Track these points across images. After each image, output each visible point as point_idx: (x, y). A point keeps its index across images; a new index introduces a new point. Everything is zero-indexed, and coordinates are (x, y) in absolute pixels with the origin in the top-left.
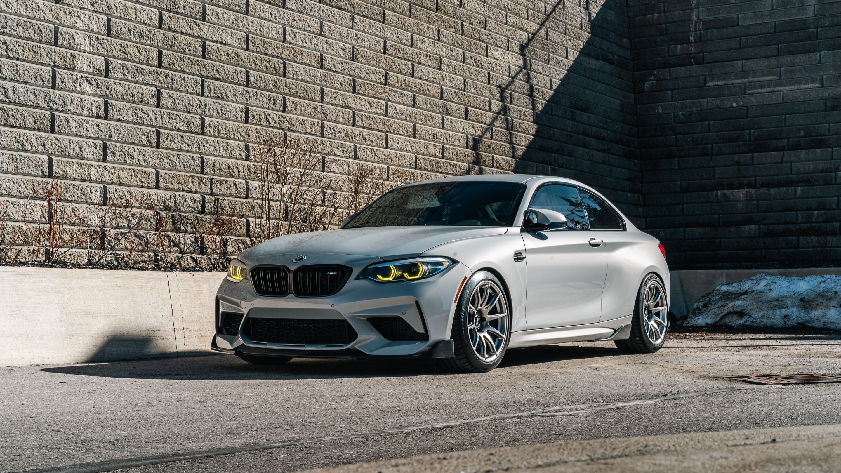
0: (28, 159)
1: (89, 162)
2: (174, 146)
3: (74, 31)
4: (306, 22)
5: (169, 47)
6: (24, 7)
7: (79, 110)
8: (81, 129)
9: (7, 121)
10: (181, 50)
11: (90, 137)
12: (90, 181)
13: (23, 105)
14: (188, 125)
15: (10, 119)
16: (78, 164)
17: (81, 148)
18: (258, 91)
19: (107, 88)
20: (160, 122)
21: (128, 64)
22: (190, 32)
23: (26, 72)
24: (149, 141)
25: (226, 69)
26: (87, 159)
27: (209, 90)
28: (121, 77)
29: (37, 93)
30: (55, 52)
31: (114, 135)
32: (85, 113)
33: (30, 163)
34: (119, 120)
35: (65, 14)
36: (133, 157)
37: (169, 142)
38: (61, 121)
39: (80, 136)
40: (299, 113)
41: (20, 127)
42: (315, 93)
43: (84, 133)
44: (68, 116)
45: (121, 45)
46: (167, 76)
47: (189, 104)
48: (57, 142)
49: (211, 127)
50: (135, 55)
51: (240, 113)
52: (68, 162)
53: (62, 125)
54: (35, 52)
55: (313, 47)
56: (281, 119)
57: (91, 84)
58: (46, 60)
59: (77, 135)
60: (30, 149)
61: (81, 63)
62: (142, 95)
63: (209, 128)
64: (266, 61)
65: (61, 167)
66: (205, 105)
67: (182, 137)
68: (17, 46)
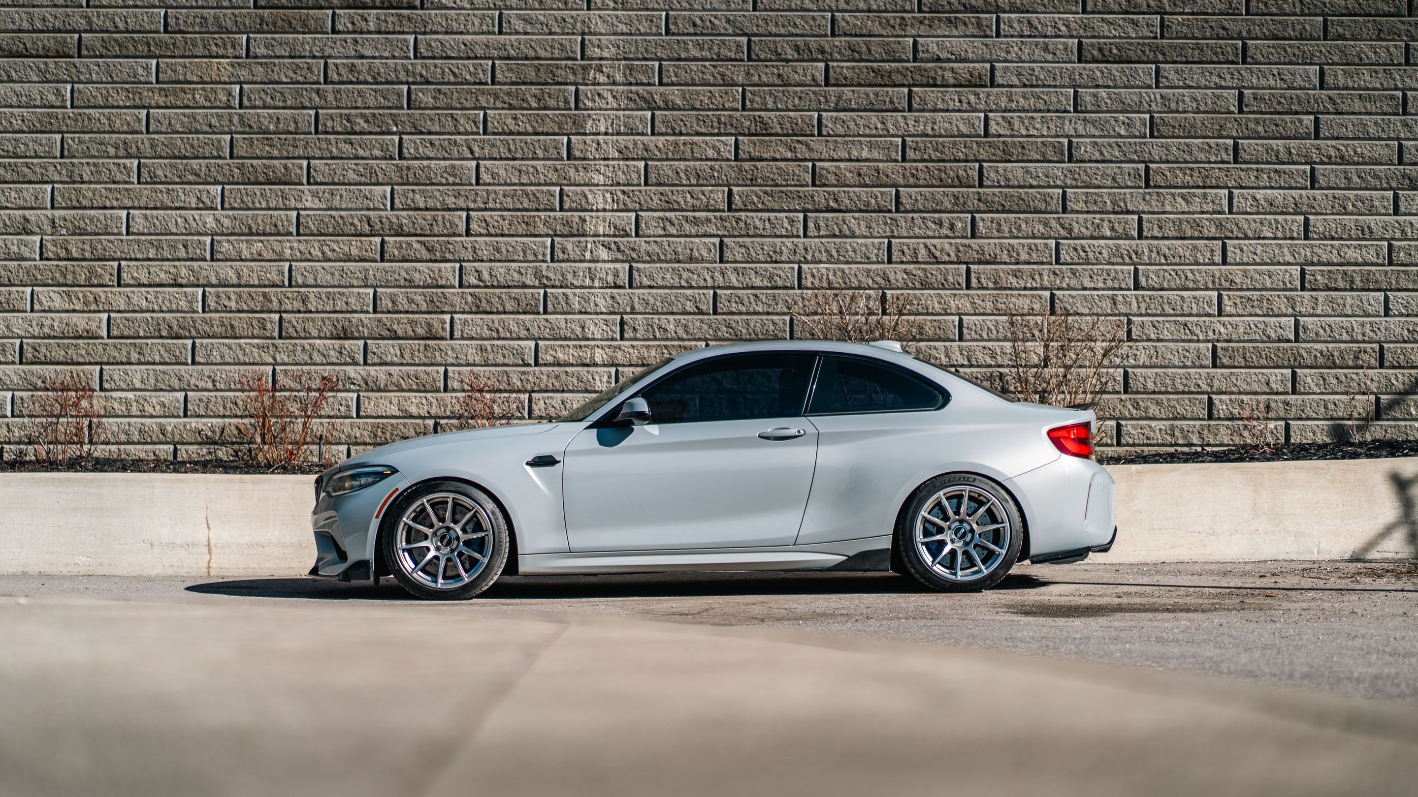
0: (503, 347)
1: (593, 343)
2: (744, 309)
3: (586, 189)
4: (1039, 98)
5: (749, 182)
6: (517, 173)
7: (588, 282)
8: (586, 305)
9: (478, 307)
10: (770, 183)
11: (602, 313)
12: (596, 365)
13: (504, 287)
14: (771, 278)
15: (484, 304)
16: (575, 346)
17: (583, 328)
18: (915, 215)
19: (633, 250)
20: (720, 280)
21: (671, 215)
22: (789, 155)
23: (511, 249)
24: (697, 307)
25: (851, 194)
26: (594, 339)
27: (818, 228)
28: (661, 232)
29: (523, 271)
30: (555, 219)
31: (637, 306)
32: (597, 284)
33: (505, 352)
34: (650, 287)
35: (577, 171)
36: (666, 330)
37: (734, 305)
38: (557, 298)
39: (586, 313)
40: (1007, 235)
41: (498, 313)
42: (1046, 201)
43: (591, 308)
44: (568, 291)
45: (661, 194)
46: (738, 220)
47: (775, 252)
48: (548, 325)
49: (813, 276)
50: (685, 201)
51: (875, 251)
52: (561, 346)
53: (559, 303)
54: (527, 224)
55: (1053, 133)
56: (961, 249)
57: (610, 249)
58: (542, 229)
59: (581, 313)
60: (508, 335)
61: (597, 224)
62: (692, 250)
63: (810, 279)
64: (939, 170)
65: (551, 352)
66: (806, 249)
67: (756, 296)
68: (501, 221)
